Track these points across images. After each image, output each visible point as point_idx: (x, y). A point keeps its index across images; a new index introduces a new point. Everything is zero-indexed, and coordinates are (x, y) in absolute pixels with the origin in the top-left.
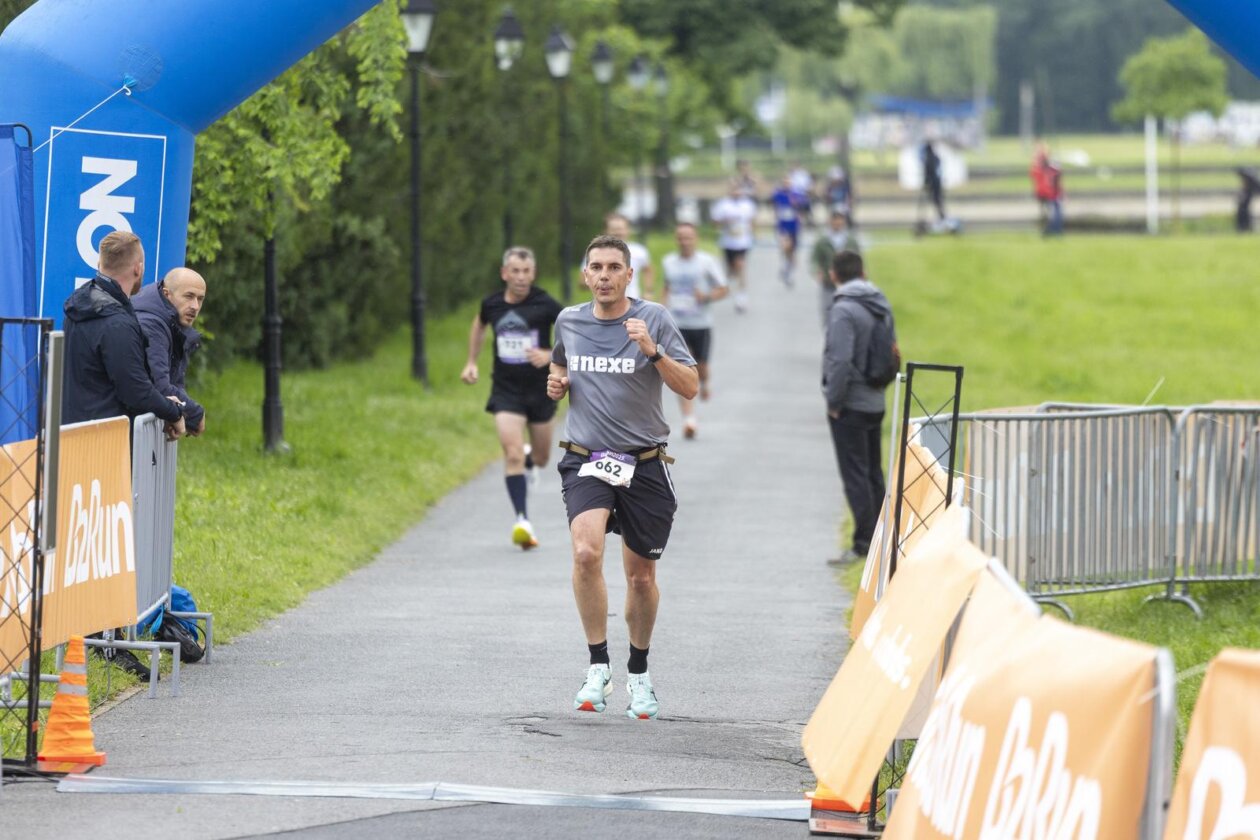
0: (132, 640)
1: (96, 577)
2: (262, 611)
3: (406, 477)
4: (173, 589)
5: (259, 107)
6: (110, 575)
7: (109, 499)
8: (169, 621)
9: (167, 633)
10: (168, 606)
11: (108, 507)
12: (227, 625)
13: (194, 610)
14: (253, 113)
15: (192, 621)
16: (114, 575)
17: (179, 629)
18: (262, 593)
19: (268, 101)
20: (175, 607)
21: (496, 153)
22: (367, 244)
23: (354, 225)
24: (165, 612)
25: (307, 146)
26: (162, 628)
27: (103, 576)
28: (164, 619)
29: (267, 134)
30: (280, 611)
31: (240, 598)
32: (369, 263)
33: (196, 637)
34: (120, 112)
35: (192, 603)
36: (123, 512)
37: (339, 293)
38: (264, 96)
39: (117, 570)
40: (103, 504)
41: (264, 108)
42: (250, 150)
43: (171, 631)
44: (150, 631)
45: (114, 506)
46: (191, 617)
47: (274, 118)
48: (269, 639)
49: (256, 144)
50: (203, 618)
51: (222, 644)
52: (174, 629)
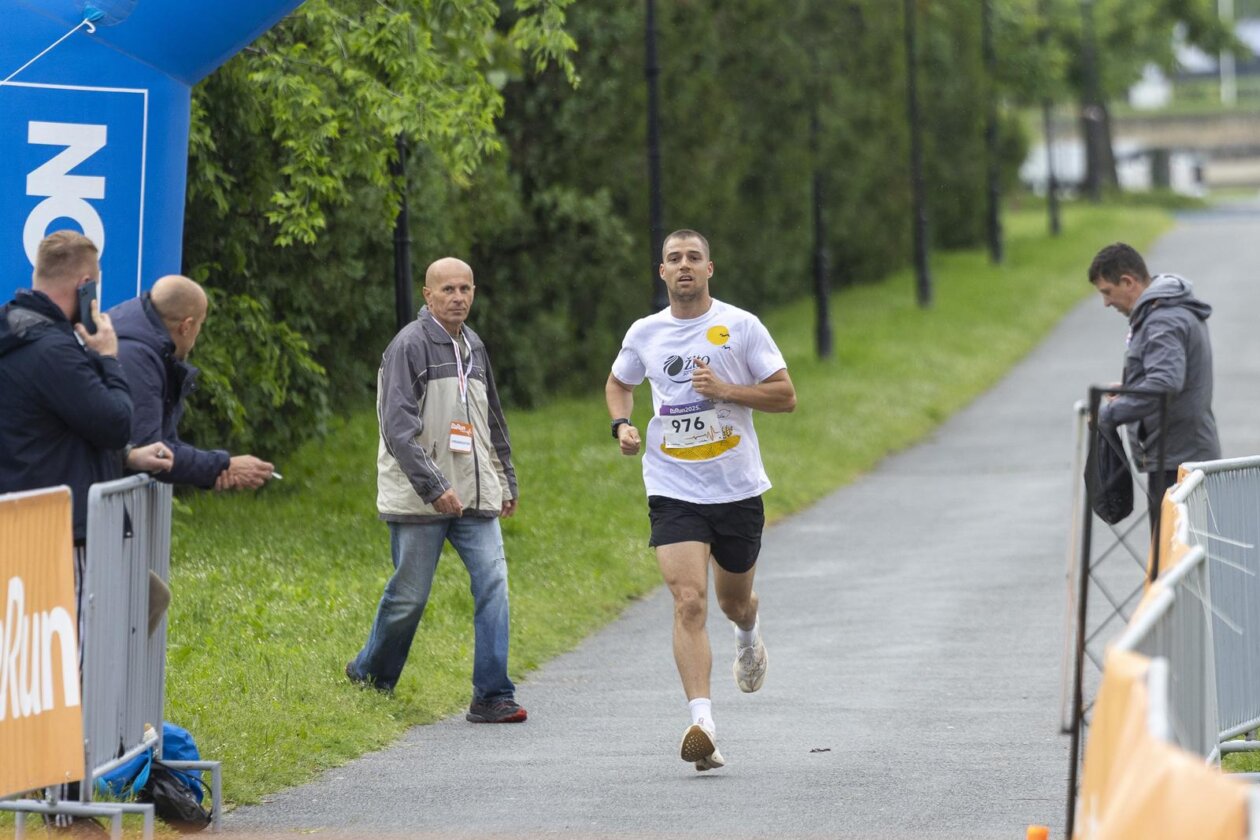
0: (87, 800)
1: (16, 714)
2: (325, 757)
3: (602, 561)
4: (165, 729)
5: (373, 41)
6: (37, 711)
7: (38, 603)
8: (160, 773)
9: (158, 791)
10: (158, 752)
11: (36, 616)
12: (263, 778)
13: (196, 758)
14: (364, 51)
15: (194, 773)
16: (44, 713)
17: (175, 785)
18: (330, 732)
19: (386, 34)
20: (168, 754)
21: (795, 92)
22: (586, 229)
23: (568, 201)
24: (154, 761)
25: (442, 97)
26: (150, 784)
27: (27, 713)
28: (152, 771)
29: (386, 78)
30: (354, 756)
31: (293, 738)
32: (590, 257)
33: (200, 795)
34: (78, 58)
35: (193, 747)
36: (61, 621)
37: (549, 300)
38: (381, 26)
39: (49, 705)
40: (29, 612)
41: (379, 43)
42: (364, 99)
43: (162, 788)
44: (132, 790)
45: (44, 614)
46: (190, 768)
47: (396, 57)
48: (319, 796)
49: (372, 91)
50: (208, 769)
51: (248, 804)
52: (166, 785)
